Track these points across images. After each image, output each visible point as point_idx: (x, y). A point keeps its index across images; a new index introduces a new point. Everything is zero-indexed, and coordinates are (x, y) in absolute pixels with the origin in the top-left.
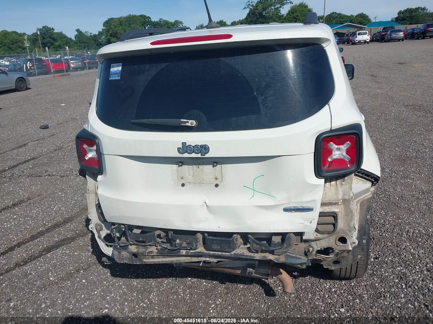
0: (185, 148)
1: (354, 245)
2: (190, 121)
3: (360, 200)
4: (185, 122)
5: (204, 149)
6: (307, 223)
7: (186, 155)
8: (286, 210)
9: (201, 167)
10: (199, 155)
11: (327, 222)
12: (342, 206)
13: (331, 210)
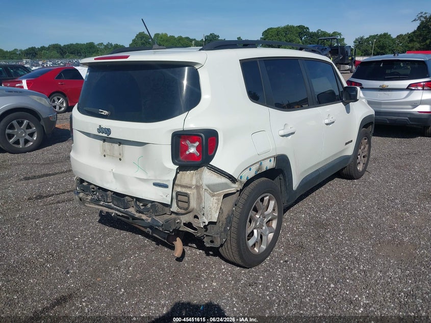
0: (101, 129)
1: (204, 224)
2: (104, 111)
3: (223, 192)
4: (102, 112)
5: (108, 131)
6: (164, 197)
7: (101, 134)
8: (155, 184)
9: (113, 144)
10: (106, 135)
11: (184, 200)
12: (195, 191)
13: (185, 192)
